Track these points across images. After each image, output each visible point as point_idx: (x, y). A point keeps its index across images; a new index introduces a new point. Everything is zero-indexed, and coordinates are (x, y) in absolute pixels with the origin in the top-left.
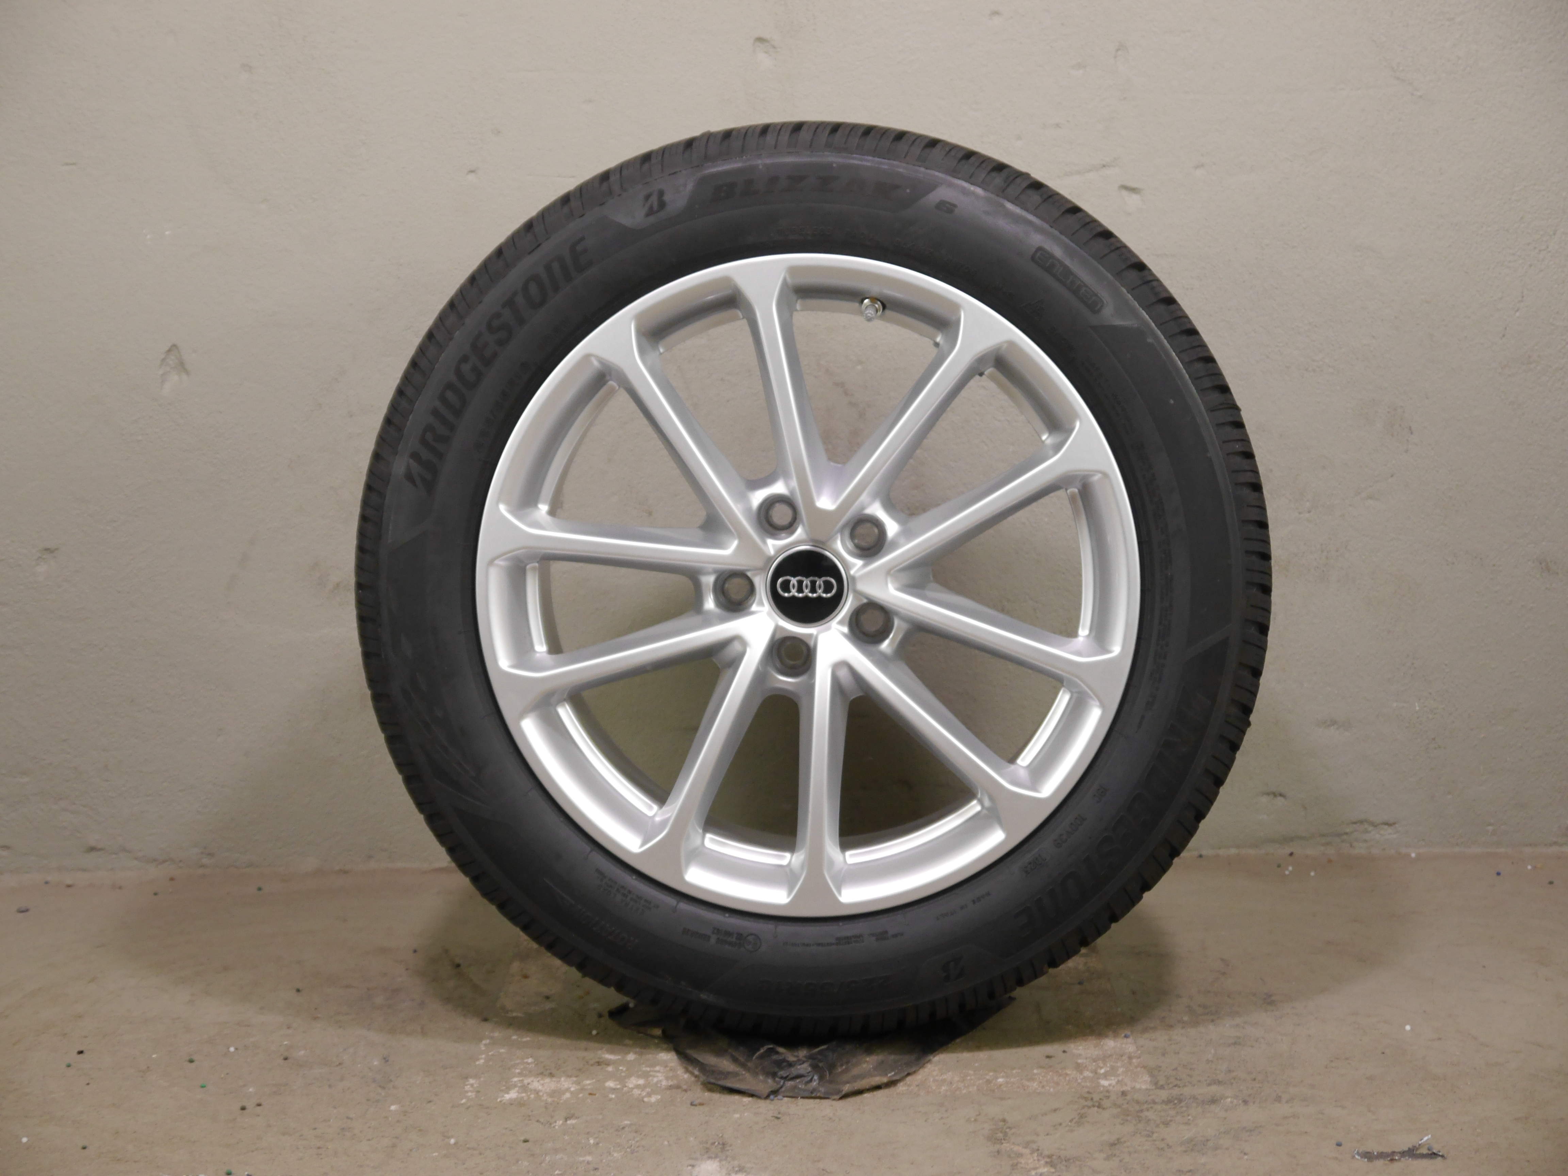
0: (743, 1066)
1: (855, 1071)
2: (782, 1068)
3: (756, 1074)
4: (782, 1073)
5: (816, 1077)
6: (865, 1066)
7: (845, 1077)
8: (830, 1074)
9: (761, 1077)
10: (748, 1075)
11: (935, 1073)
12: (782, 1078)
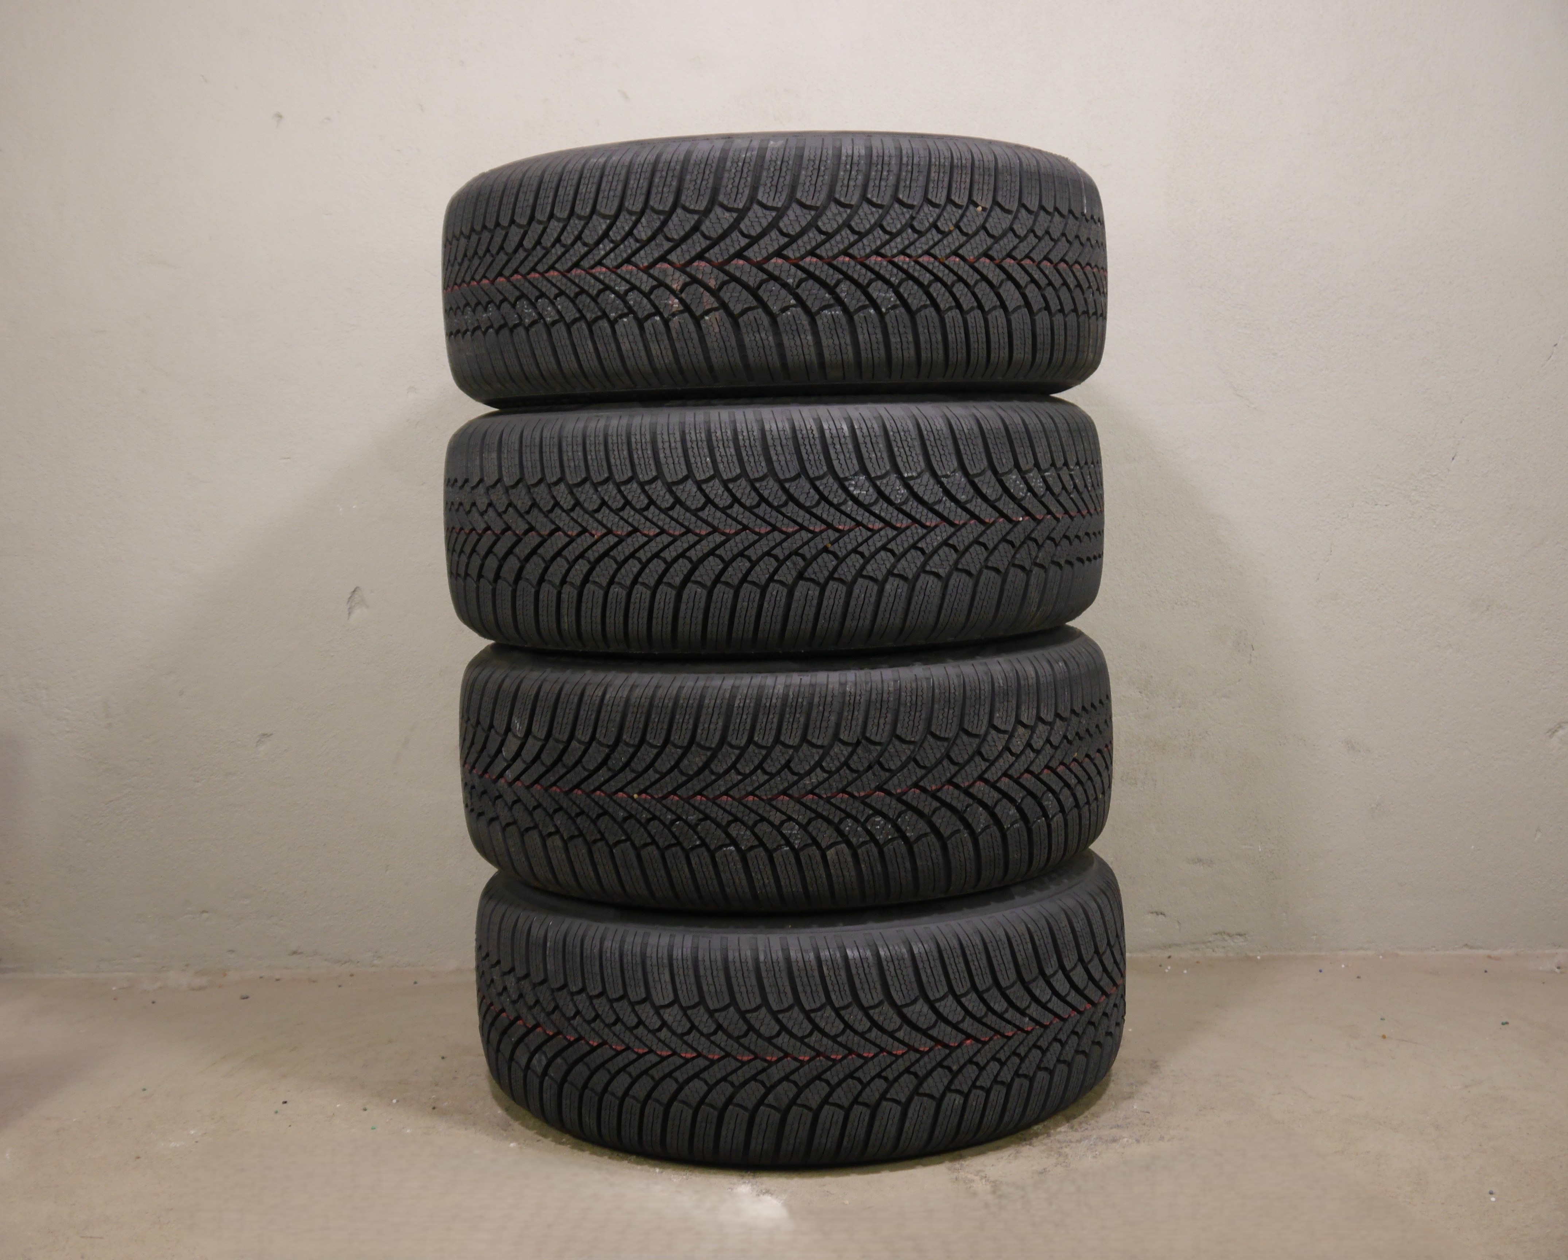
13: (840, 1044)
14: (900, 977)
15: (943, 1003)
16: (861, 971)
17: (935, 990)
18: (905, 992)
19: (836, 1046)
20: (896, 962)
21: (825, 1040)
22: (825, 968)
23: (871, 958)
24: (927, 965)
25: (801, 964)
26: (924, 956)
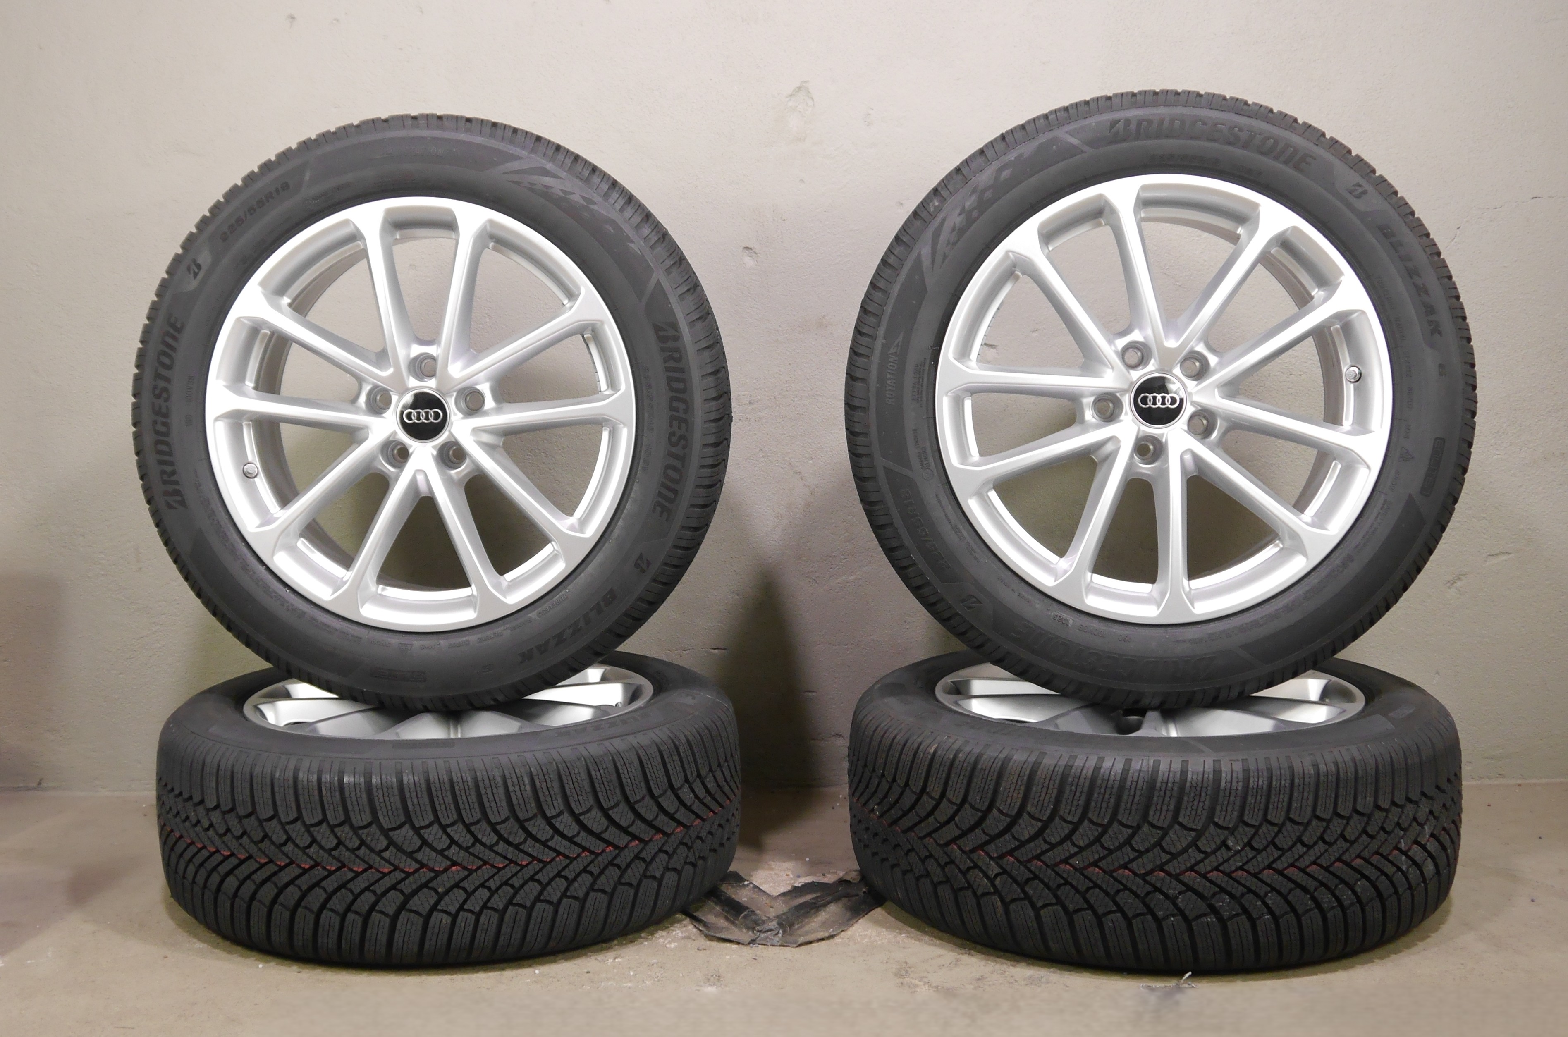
0: (733, 923)
1: (807, 928)
2: (758, 925)
3: (740, 928)
4: (758, 928)
5: (781, 931)
6: (813, 924)
7: (800, 932)
8: (790, 929)
9: (744, 930)
10: (735, 930)
11: (860, 930)
12: (758, 931)
13: (334, 857)
14: (388, 804)
15: (428, 830)
16: (353, 794)
17: (420, 818)
18: (392, 817)
19: (330, 858)
20: (385, 790)
21: (321, 852)
22: (323, 789)
23: (363, 784)
24: (414, 795)
25: (305, 782)
26: (412, 786)
